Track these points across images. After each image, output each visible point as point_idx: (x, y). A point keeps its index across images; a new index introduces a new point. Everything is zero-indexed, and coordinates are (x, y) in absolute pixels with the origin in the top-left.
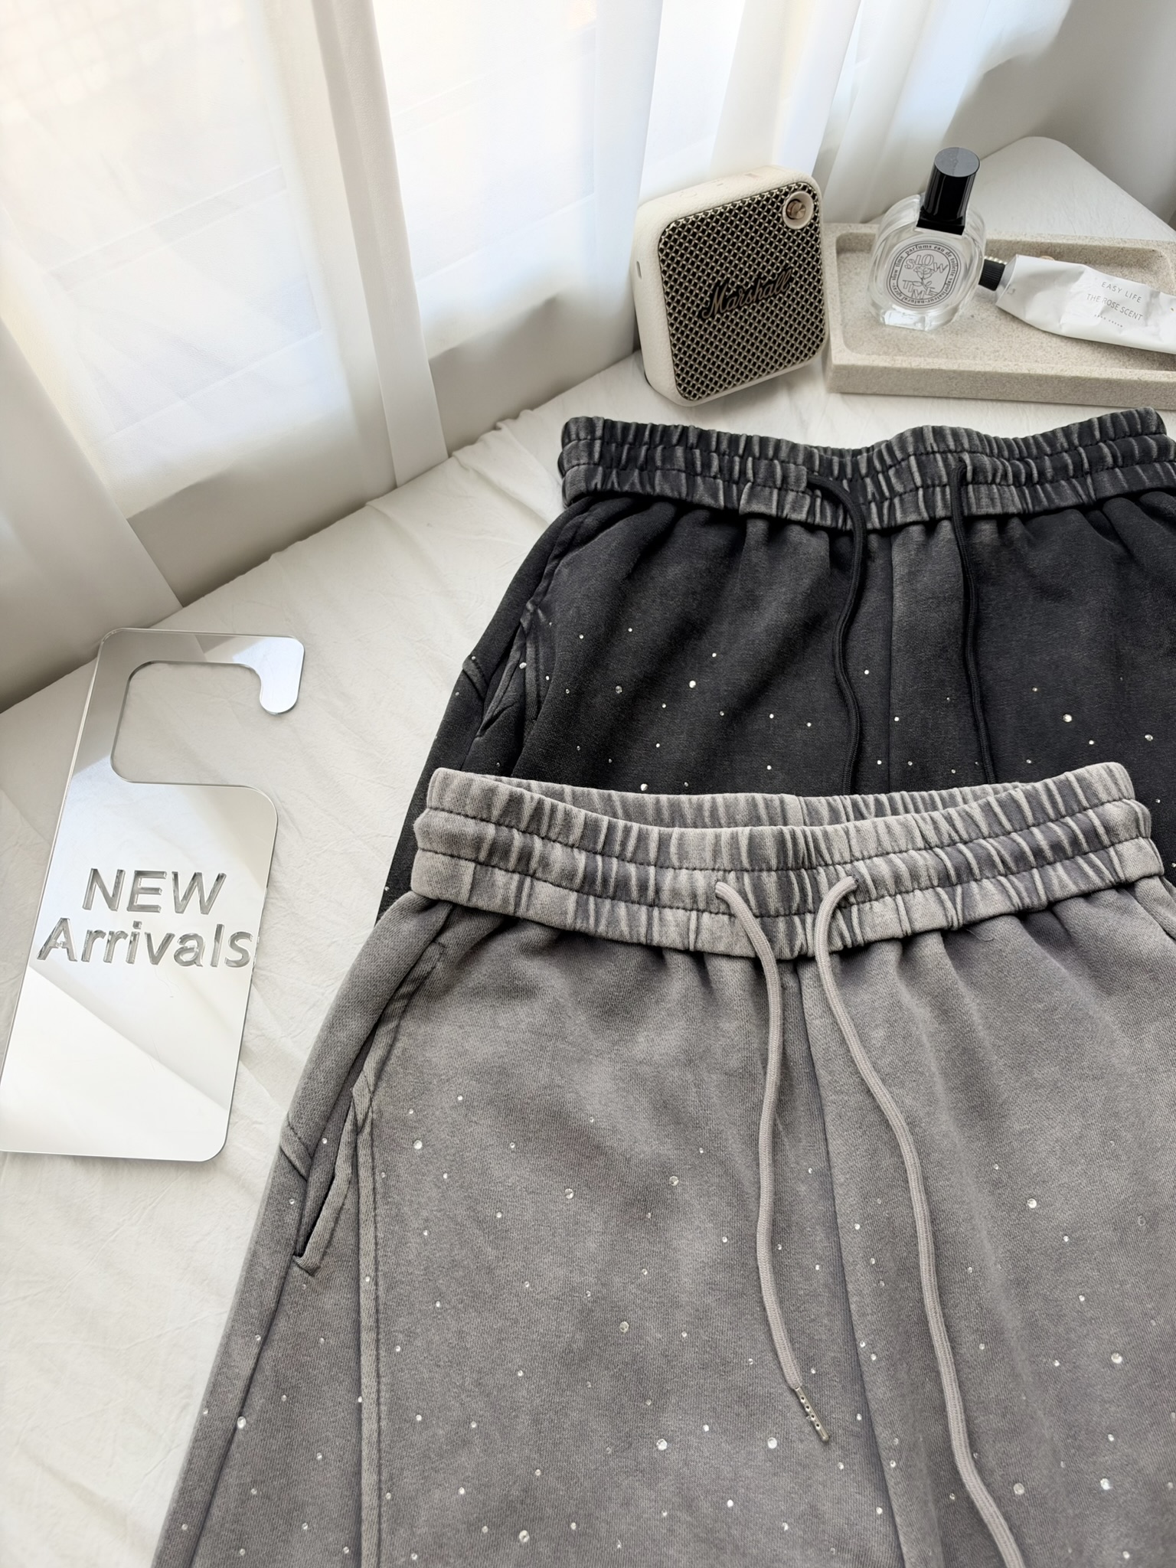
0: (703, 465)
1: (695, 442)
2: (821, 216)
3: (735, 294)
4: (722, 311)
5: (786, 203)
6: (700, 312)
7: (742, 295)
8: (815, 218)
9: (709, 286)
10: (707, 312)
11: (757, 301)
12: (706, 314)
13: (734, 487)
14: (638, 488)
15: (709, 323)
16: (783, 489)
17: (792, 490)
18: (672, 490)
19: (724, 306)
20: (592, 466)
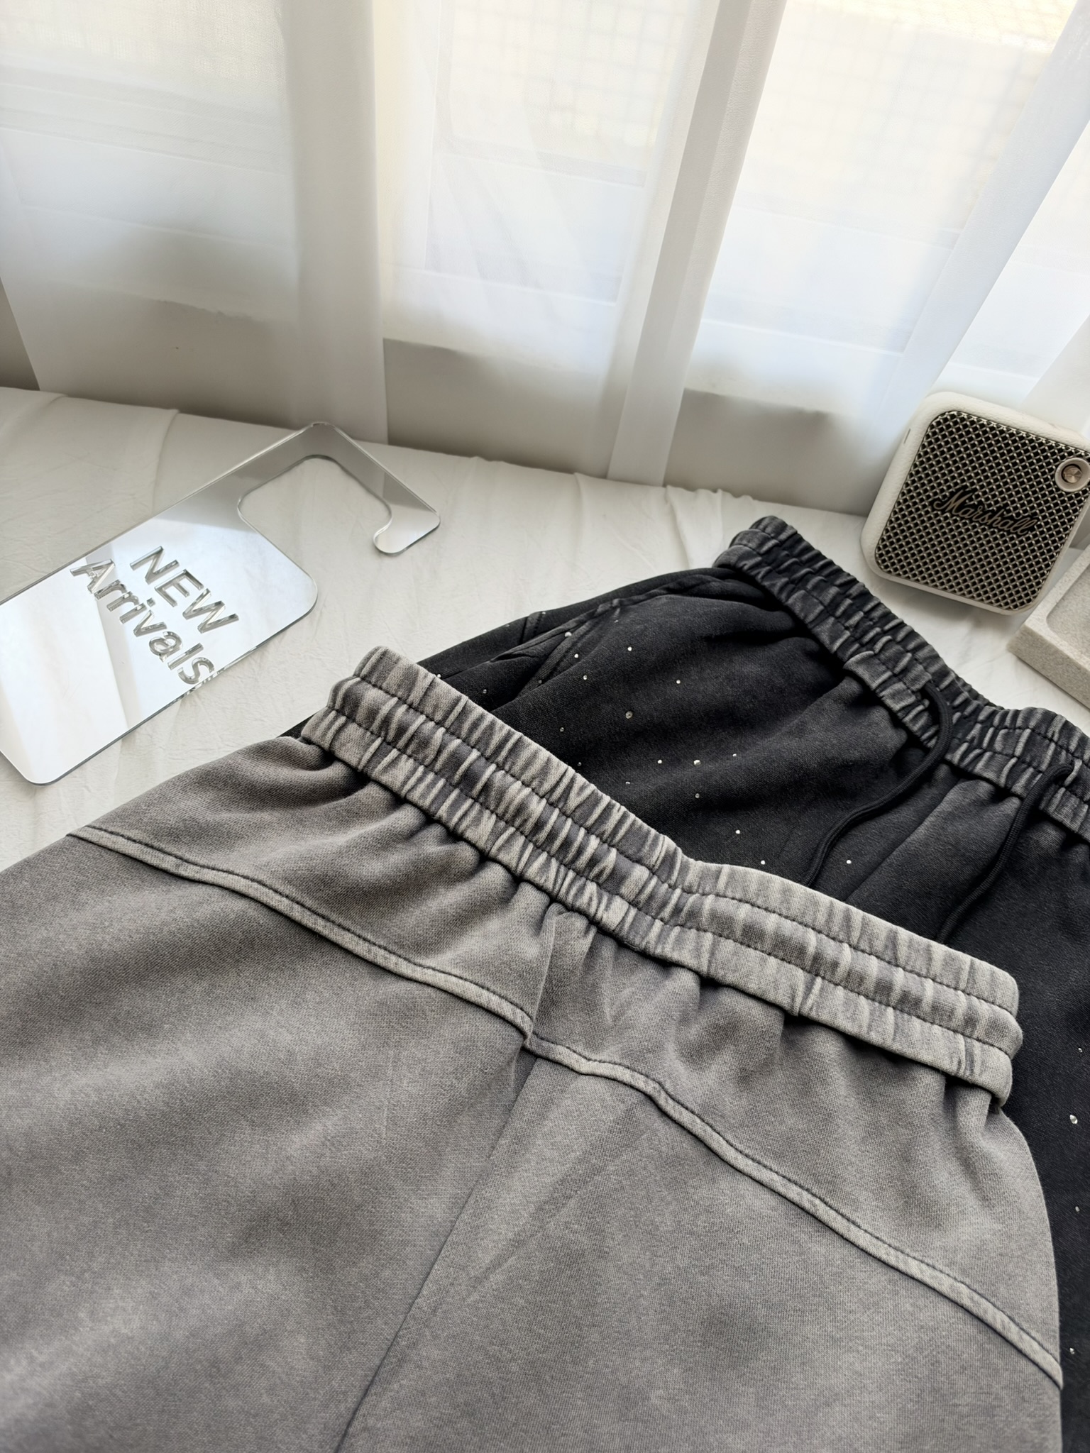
0: (844, 612)
1: (854, 594)
3: (974, 506)
4: (953, 513)
5: (1066, 461)
6: (935, 500)
7: (980, 512)
8: (1085, 492)
9: (956, 484)
10: (941, 504)
11: (990, 526)
12: (938, 505)
13: (855, 646)
14: (775, 590)
16: (899, 676)
17: (905, 684)
18: (802, 610)
20: (755, 553)
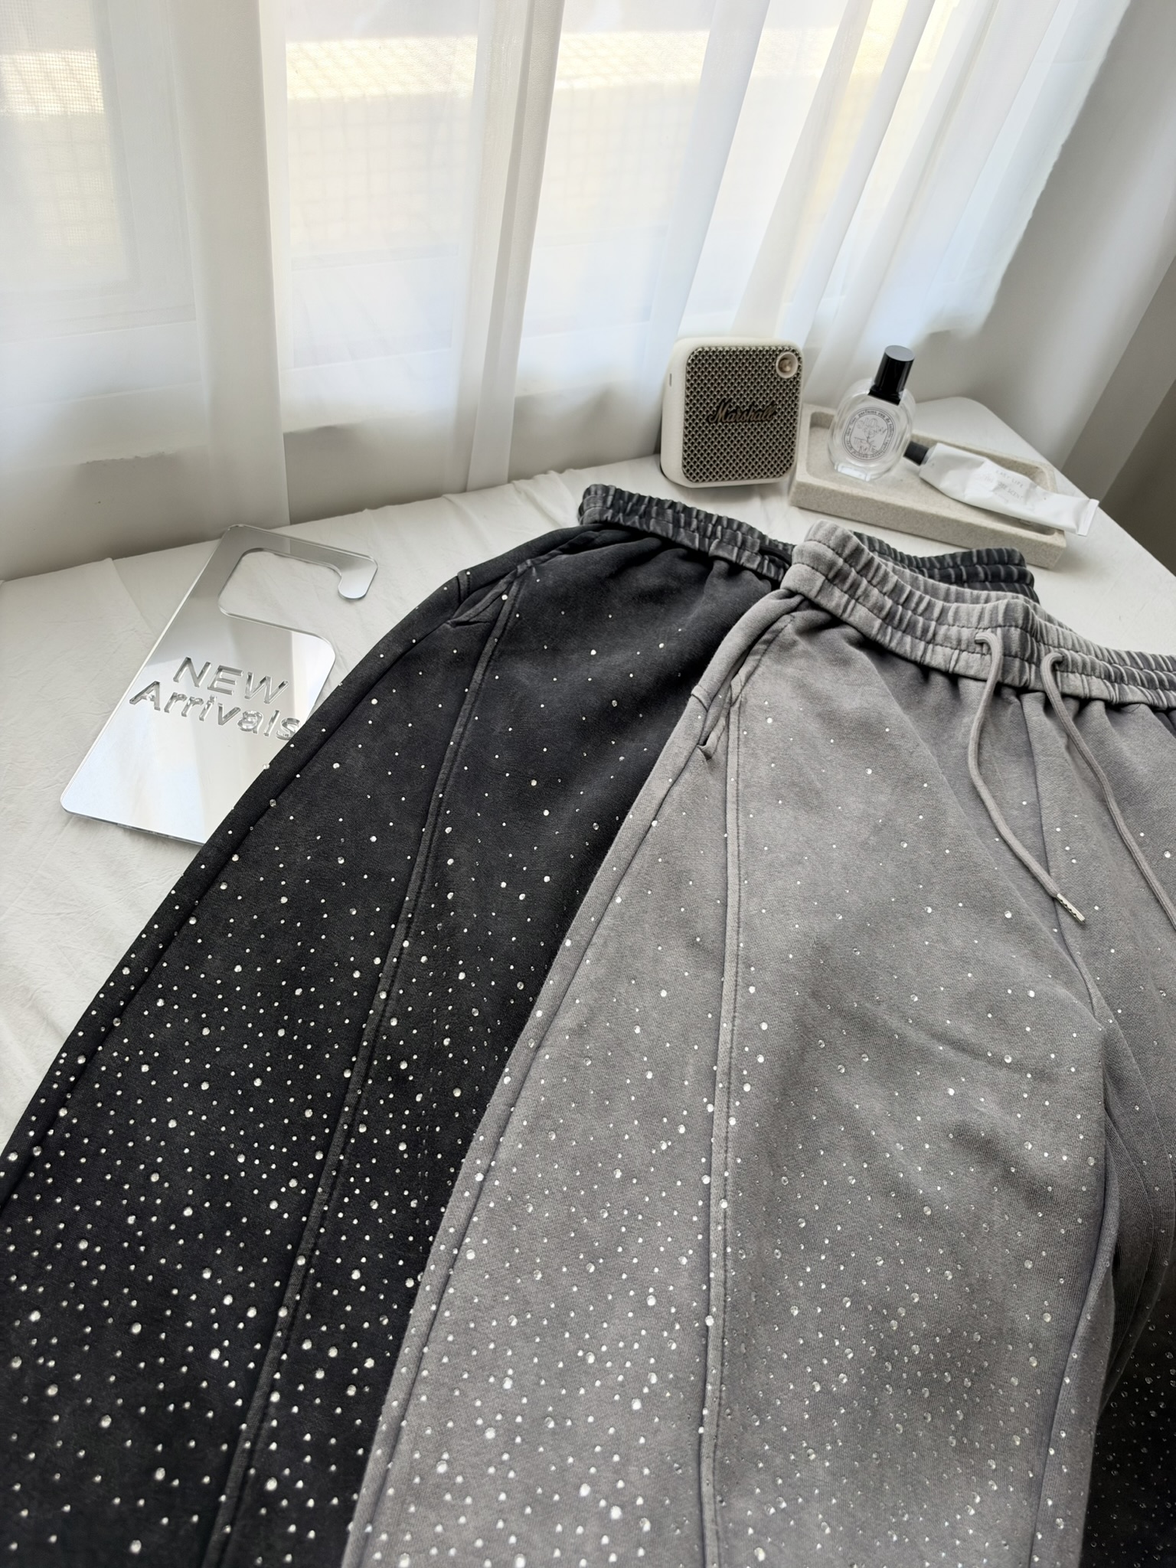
0: (685, 523)
1: (681, 512)
2: (803, 374)
3: (735, 411)
4: (723, 421)
5: (779, 358)
6: (708, 417)
7: (739, 414)
8: (798, 374)
9: (718, 399)
10: (712, 418)
11: (749, 421)
12: (712, 419)
13: (707, 540)
14: (637, 525)
15: (713, 427)
16: (743, 546)
17: (749, 551)
18: (662, 530)
19: (725, 418)
